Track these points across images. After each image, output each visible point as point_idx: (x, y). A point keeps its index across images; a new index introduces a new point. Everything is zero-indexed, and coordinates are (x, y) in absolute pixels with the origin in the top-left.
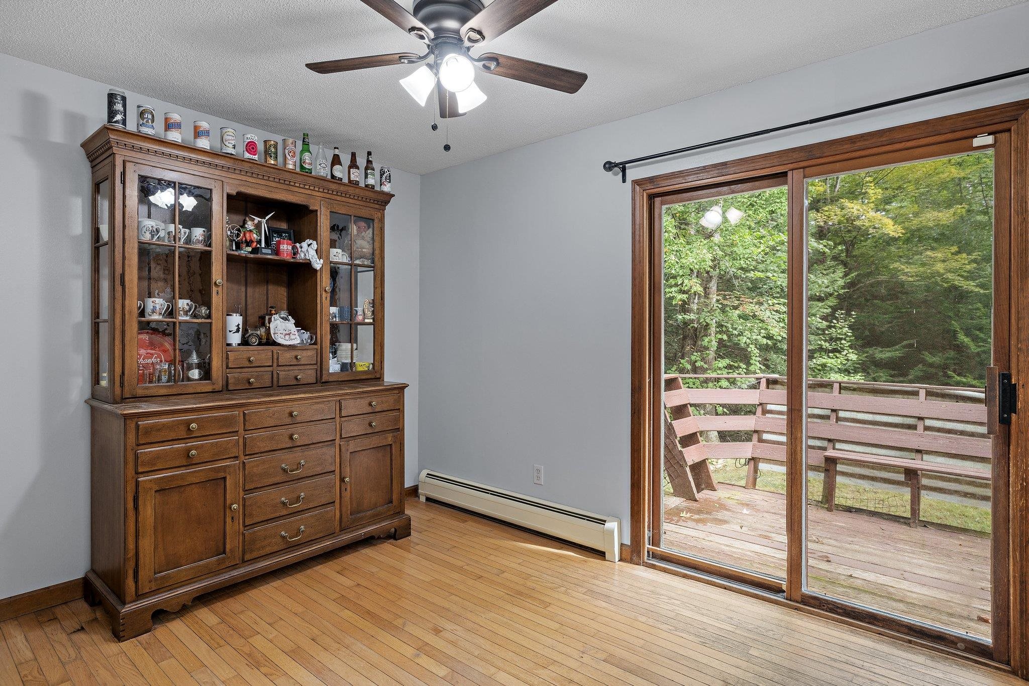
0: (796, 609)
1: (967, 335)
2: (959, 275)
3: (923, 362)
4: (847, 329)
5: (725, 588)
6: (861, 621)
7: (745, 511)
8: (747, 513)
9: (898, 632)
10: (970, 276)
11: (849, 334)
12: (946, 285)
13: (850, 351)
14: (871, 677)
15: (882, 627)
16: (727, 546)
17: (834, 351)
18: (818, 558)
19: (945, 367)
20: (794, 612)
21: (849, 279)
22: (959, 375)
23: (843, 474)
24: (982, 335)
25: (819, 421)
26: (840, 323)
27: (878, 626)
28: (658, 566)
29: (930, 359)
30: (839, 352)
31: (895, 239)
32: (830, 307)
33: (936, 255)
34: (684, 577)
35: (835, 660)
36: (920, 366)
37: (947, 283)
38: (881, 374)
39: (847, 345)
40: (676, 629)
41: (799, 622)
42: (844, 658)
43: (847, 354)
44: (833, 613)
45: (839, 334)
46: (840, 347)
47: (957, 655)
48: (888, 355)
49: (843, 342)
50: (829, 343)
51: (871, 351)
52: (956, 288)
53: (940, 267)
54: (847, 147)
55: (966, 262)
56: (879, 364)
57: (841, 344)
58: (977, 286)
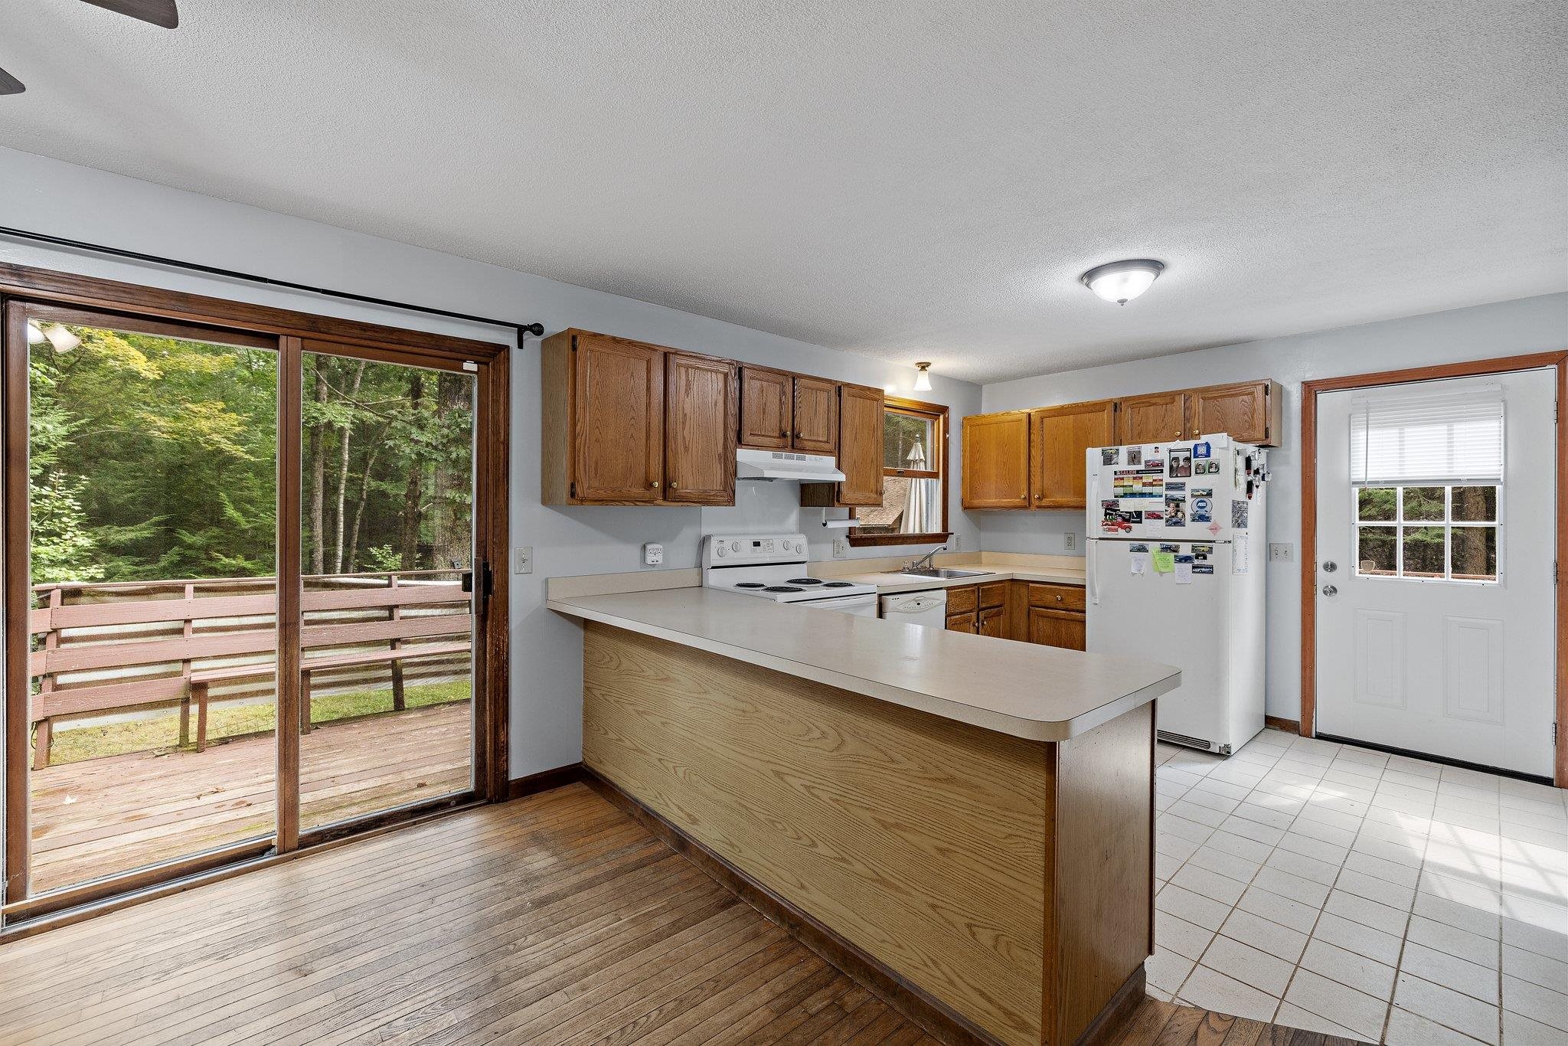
0: (296, 857)
1: (237, 509)
2: (225, 437)
3: (181, 543)
4: (72, 500)
5: (184, 890)
6: (370, 830)
7: (69, 800)
8: (74, 801)
9: (403, 820)
10: (240, 440)
11: (77, 508)
12: (210, 448)
13: (77, 532)
14: (412, 868)
15: (389, 824)
16: (83, 856)
17: (49, 534)
18: (233, 807)
19: (206, 549)
20: (295, 863)
21: (77, 426)
22: (227, 556)
23: (218, 698)
24: (253, 509)
25: (160, 638)
26: (56, 491)
27: (385, 825)
28: (34, 929)
29: (188, 538)
30: (59, 535)
31: (145, 380)
32: (42, 466)
33: (199, 409)
34: (99, 916)
35: (373, 875)
36: (176, 548)
37: (212, 445)
38: (121, 563)
39: (73, 525)
40: (167, 972)
41: (309, 867)
42: (378, 869)
43: (71, 537)
44: (339, 838)
45: (59, 508)
46: (60, 528)
47: (452, 812)
48: (131, 535)
49: (65, 519)
50: (37, 521)
51: (101, 531)
52: (221, 451)
53: (204, 425)
54: (357, 332)
55: (236, 423)
56: (117, 550)
57: (61, 522)
58: (247, 453)
